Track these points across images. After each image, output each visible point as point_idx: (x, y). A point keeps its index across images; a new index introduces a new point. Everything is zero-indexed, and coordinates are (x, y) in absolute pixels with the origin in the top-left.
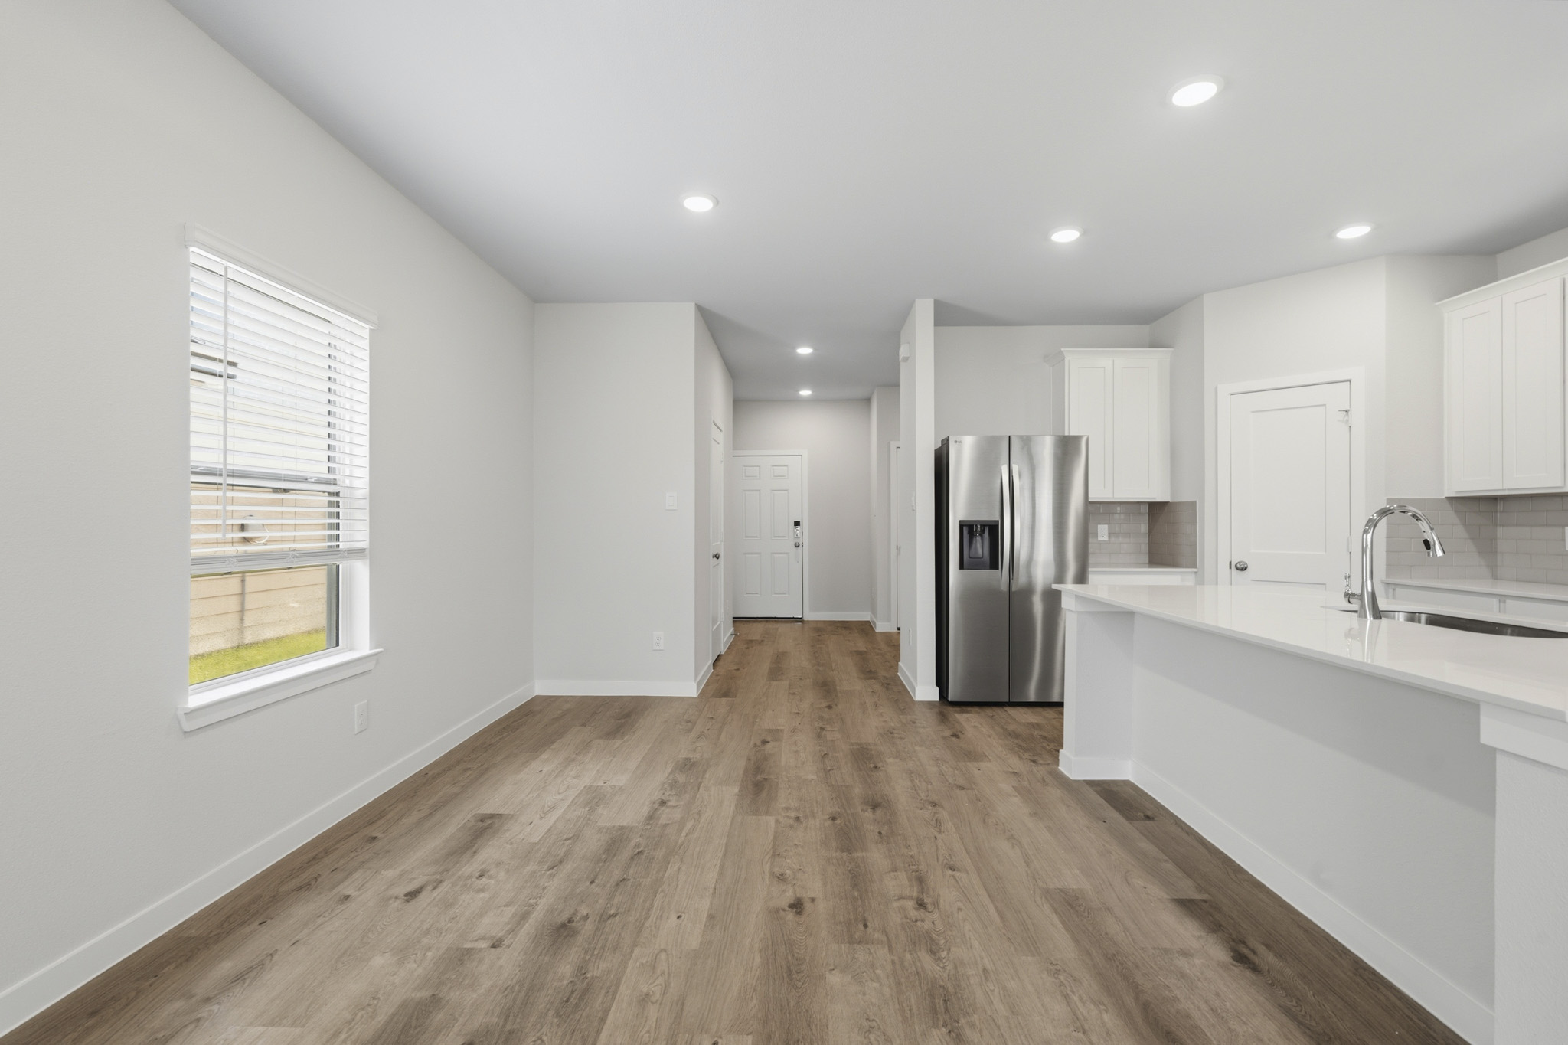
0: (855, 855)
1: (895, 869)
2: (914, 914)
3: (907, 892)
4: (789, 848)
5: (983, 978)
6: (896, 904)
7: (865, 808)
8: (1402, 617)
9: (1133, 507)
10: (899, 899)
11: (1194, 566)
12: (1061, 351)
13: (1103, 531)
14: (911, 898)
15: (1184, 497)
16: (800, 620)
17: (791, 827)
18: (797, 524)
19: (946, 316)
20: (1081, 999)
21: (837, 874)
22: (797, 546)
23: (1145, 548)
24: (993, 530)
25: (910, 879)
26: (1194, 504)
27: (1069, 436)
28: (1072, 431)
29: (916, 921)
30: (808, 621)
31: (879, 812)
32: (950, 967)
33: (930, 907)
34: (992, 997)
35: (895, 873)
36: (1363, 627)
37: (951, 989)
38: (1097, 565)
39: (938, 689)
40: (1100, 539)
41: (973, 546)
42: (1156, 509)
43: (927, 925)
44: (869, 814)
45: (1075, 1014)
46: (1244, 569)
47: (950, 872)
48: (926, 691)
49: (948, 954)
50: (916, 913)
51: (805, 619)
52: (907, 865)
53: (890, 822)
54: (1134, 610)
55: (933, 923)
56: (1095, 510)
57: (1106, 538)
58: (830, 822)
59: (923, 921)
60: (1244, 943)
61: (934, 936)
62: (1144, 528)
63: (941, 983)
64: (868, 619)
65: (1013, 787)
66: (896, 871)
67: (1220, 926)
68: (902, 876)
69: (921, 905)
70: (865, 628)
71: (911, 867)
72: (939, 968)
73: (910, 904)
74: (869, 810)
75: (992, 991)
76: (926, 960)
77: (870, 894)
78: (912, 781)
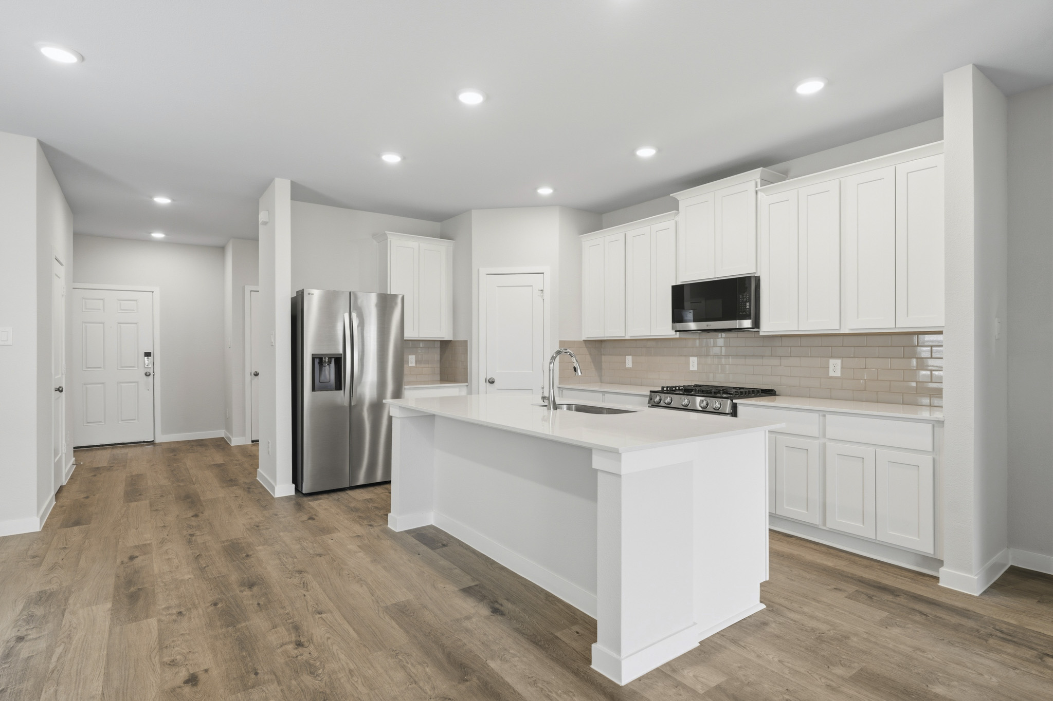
0: (239, 626)
1: (275, 627)
2: (294, 652)
3: (287, 639)
4: (175, 639)
5: (350, 676)
6: (279, 651)
7: (243, 589)
8: (565, 407)
9: (429, 343)
10: (281, 646)
11: (466, 382)
12: (385, 234)
13: (411, 360)
14: (291, 642)
15: (461, 337)
16: (152, 443)
17: (175, 621)
18: (148, 354)
19: (299, 193)
20: (412, 664)
21: (225, 645)
22: (147, 375)
23: (438, 370)
24: (339, 361)
25: (288, 630)
26: (466, 341)
27: (390, 294)
28: (393, 290)
29: (297, 657)
30: (161, 444)
31: (255, 589)
32: (326, 678)
33: (306, 644)
34: (357, 685)
35: (276, 629)
36: (549, 414)
37: (328, 691)
38: (409, 383)
39: (294, 485)
40: (410, 365)
41: (323, 373)
42: (445, 345)
43: (306, 657)
44: (247, 593)
45: (409, 675)
46: (493, 382)
47: (319, 616)
48: (283, 488)
49: (323, 670)
50: (296, 651)
51: (157, 441)
52: (284, 621)
53: (266, 594)
54: (435, 414)
55: (310, 653)
56: (406, 346)
57: (414, 365)
58: (212, 608)
59: (301, 655)
60: (497, 602)
61: (312, 662)
62: (437, 357)
63: (321, 690)
64: (223, 436)
65: (358, 546)
66: (276, 627)
67: (485, 596)
68: (282, 629)
69: (299, 644)
70: (221, 444)
71: (288, 621)
72: (317, 682)
73: (290, 647)
74: (247, 589)
75: (357, 682)
76: (307, 679)
77: (257, 651)
78: (280, 559)
